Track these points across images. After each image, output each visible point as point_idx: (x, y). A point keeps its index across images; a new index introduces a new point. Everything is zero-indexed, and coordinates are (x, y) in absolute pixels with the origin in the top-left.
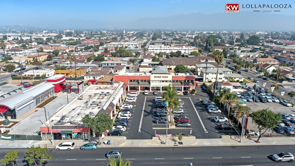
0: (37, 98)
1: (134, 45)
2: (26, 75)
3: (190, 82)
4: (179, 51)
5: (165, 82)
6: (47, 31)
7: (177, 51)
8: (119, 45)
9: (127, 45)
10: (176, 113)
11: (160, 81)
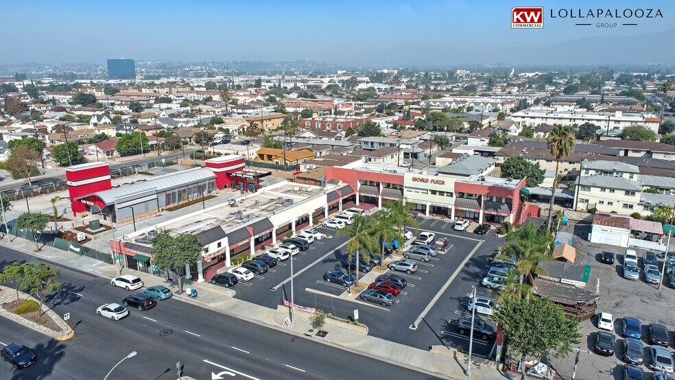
0: (168, 193)
1: (489, 105)
2: (210, 152)
3: (504, 201)
4: (590, 122)
5: (438, 193)
6: (344, 72)
7: (584, 122)
8: (454, 104)
9: (472, 104)
10: (396, 270)
11: (426, 192)
